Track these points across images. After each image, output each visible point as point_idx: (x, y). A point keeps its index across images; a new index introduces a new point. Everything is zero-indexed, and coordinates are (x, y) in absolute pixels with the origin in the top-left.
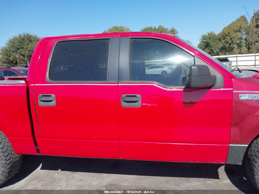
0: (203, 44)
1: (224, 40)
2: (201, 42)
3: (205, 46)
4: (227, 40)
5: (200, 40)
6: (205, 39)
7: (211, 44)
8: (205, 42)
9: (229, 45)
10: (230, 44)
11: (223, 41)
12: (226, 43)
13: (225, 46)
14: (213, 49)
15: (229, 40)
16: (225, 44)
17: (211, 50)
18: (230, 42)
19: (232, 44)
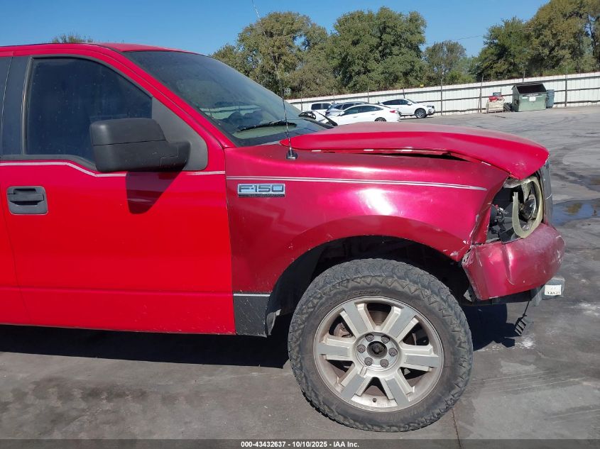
0: (492, 50)
1: (537, 38)
2: (486, 46)
3: (496, 55)
4: (546, 39)
5: (486, 40)
6: (496, 38)
7: (512, 49)
8: (496, 45)
9: (550, 52)
10: (552, 49)
11: (536, 42)
12: (543, 46)
13: (540, 54)
14: (517, 61)
15: (551, 39)
16: (540, 48)
17: (511, 64)
18: (552, 43)
19: (557, 48)
